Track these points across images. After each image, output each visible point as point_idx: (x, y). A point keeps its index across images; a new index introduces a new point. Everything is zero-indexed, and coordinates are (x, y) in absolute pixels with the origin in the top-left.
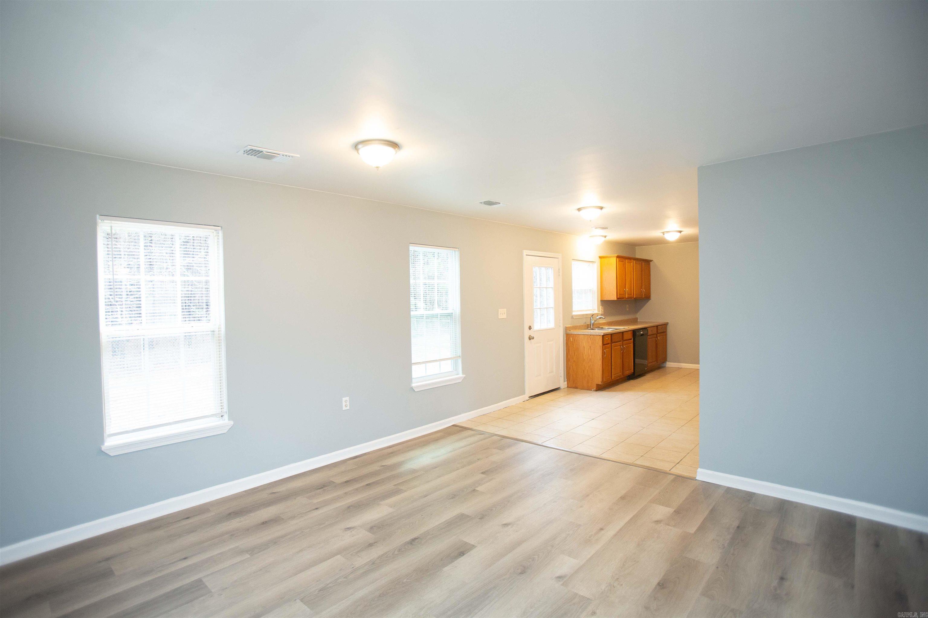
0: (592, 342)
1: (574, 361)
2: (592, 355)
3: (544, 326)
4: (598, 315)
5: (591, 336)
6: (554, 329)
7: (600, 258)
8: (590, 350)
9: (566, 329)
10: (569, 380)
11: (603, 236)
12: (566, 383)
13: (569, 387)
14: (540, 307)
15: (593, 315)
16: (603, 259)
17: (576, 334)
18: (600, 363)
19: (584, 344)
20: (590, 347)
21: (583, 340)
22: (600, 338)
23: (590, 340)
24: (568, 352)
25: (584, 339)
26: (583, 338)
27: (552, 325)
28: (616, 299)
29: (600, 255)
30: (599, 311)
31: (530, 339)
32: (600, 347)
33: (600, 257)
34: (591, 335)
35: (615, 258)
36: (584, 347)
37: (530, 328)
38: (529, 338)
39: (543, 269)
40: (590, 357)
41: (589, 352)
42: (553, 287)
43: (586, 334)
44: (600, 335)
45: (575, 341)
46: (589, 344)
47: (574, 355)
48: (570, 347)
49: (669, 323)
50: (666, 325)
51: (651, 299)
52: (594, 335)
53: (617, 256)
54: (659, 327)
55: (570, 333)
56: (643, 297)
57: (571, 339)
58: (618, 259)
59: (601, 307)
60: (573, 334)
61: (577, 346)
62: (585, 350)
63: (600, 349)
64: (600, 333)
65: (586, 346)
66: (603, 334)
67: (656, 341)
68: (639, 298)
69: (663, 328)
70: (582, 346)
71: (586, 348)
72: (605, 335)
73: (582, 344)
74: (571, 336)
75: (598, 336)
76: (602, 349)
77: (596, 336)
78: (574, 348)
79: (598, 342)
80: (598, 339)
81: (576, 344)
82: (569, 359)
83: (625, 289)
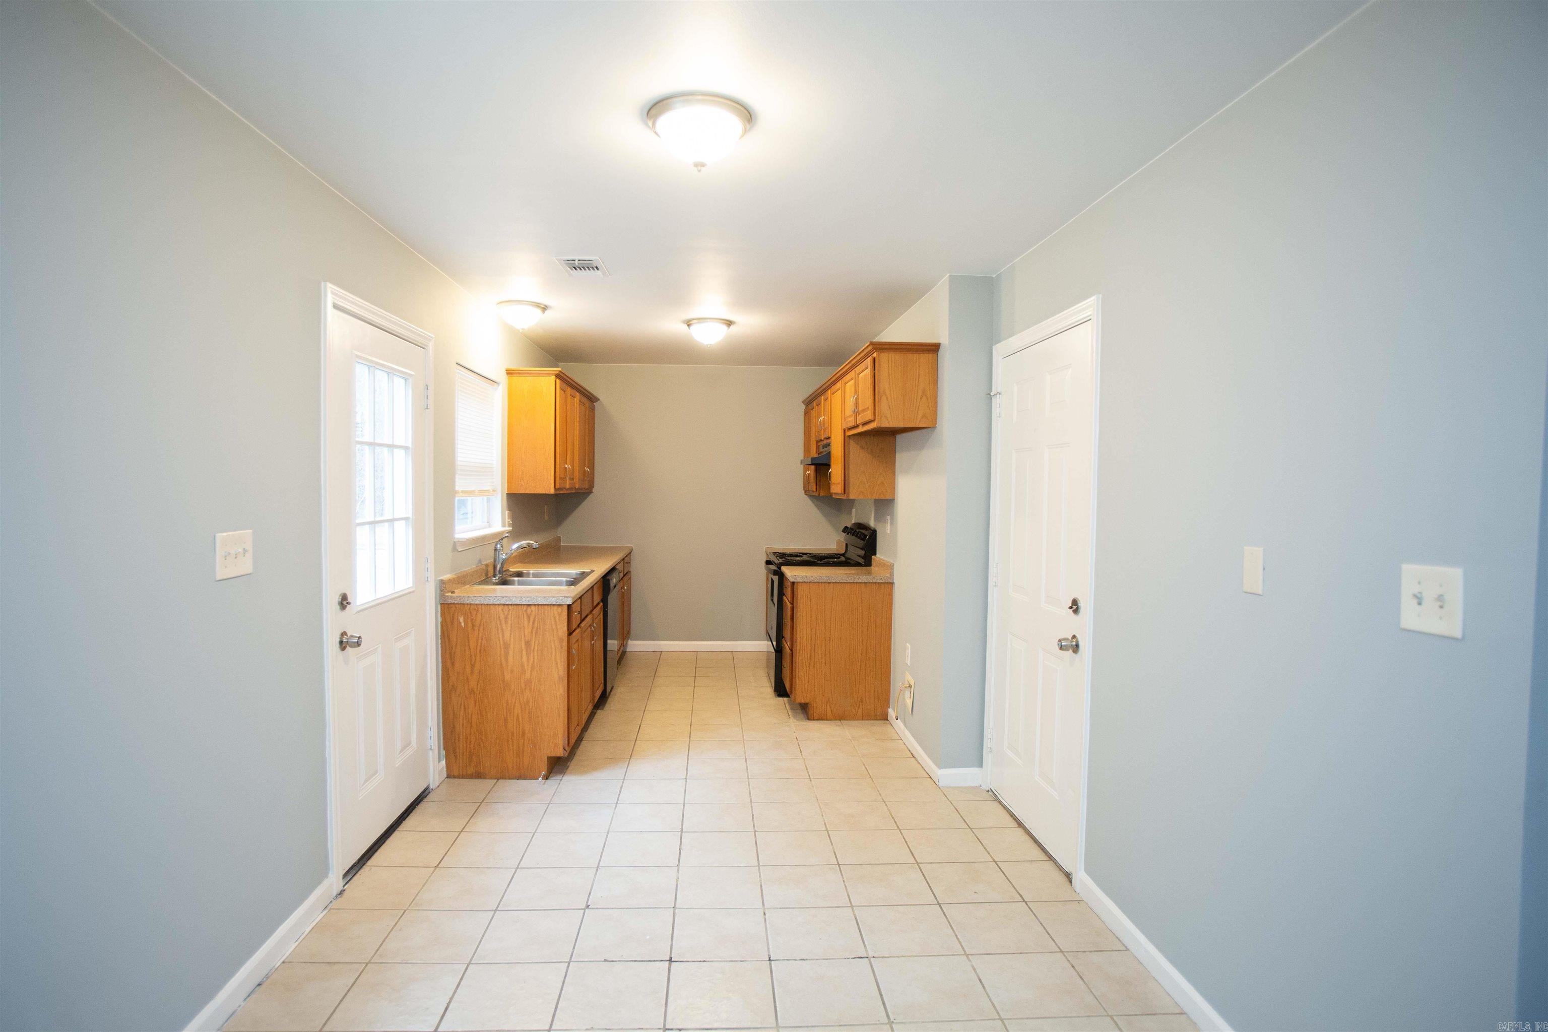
0: (533, 627)
1: (472, 691)
2: (533, 667)
3: (385, 590)
5: (529, 610)
6: (413, 592)
7: (508, 374)
8: (528, 655)
9: (443, 587)
10: (455, 752)
11: (537, 305)
12: (444, 762)
13: (455, 777)
14: (372, 519)
15: (500, 539)
16: (515, 379)
17: (478, 603)
18: (560, 691)
19: (507, 634)
20: (528, 643)
21: (503, 621)
22: (560, 614)
23: (526, 623)
24: (449, 664)
25: (506, 619)
26: (502, 617)
27: (404, 581)
28: (552, 491)
29: (511, 367)
30: (504, 526)
31: (343, 645)
32: (561, 640)
33: (510, 373)
34: (529, 605)
35: (553, 377)
36: (506, 646)
37: (344, 602)
38: (341, 642)
39: (381, 376)
40: (528, 675)
41: (525, 659)
42: (410, 445)
43: (514, 603)
44: (559, 605)
45: (473, 626)
46: (524, 636)
47: (472, 672)
48: (456, 645)
49: (633, 548)
50: (630, 553)
51: (593, 492)
52: (540, 605)
53: (557, 372)
54: (626, 560)
55: (452, 601)
56: (587, 487)
57: (461, 619)
58: (558, 381)
59: (507, 512)
60: (468, 602)
61: (481, 644)
62: (511, 653)
63: (562, 648)
64: (561, 598)
65: (512, 639)
66: (569, 602)
67: (623, 595)
68: (582, 489)
69: (629, 563)
70: (498, 642)
71: (512, 646)
72: (573, 603)
73: (500, 634)
74: (464, 617)
75: (555, 608)
76: (566, 648)
77: (546, 607)
78: (470, 649)
79: (554, 627)
80: (555, 618)
81: (478, 637)
82: (453, 686)
83: (566, 466)
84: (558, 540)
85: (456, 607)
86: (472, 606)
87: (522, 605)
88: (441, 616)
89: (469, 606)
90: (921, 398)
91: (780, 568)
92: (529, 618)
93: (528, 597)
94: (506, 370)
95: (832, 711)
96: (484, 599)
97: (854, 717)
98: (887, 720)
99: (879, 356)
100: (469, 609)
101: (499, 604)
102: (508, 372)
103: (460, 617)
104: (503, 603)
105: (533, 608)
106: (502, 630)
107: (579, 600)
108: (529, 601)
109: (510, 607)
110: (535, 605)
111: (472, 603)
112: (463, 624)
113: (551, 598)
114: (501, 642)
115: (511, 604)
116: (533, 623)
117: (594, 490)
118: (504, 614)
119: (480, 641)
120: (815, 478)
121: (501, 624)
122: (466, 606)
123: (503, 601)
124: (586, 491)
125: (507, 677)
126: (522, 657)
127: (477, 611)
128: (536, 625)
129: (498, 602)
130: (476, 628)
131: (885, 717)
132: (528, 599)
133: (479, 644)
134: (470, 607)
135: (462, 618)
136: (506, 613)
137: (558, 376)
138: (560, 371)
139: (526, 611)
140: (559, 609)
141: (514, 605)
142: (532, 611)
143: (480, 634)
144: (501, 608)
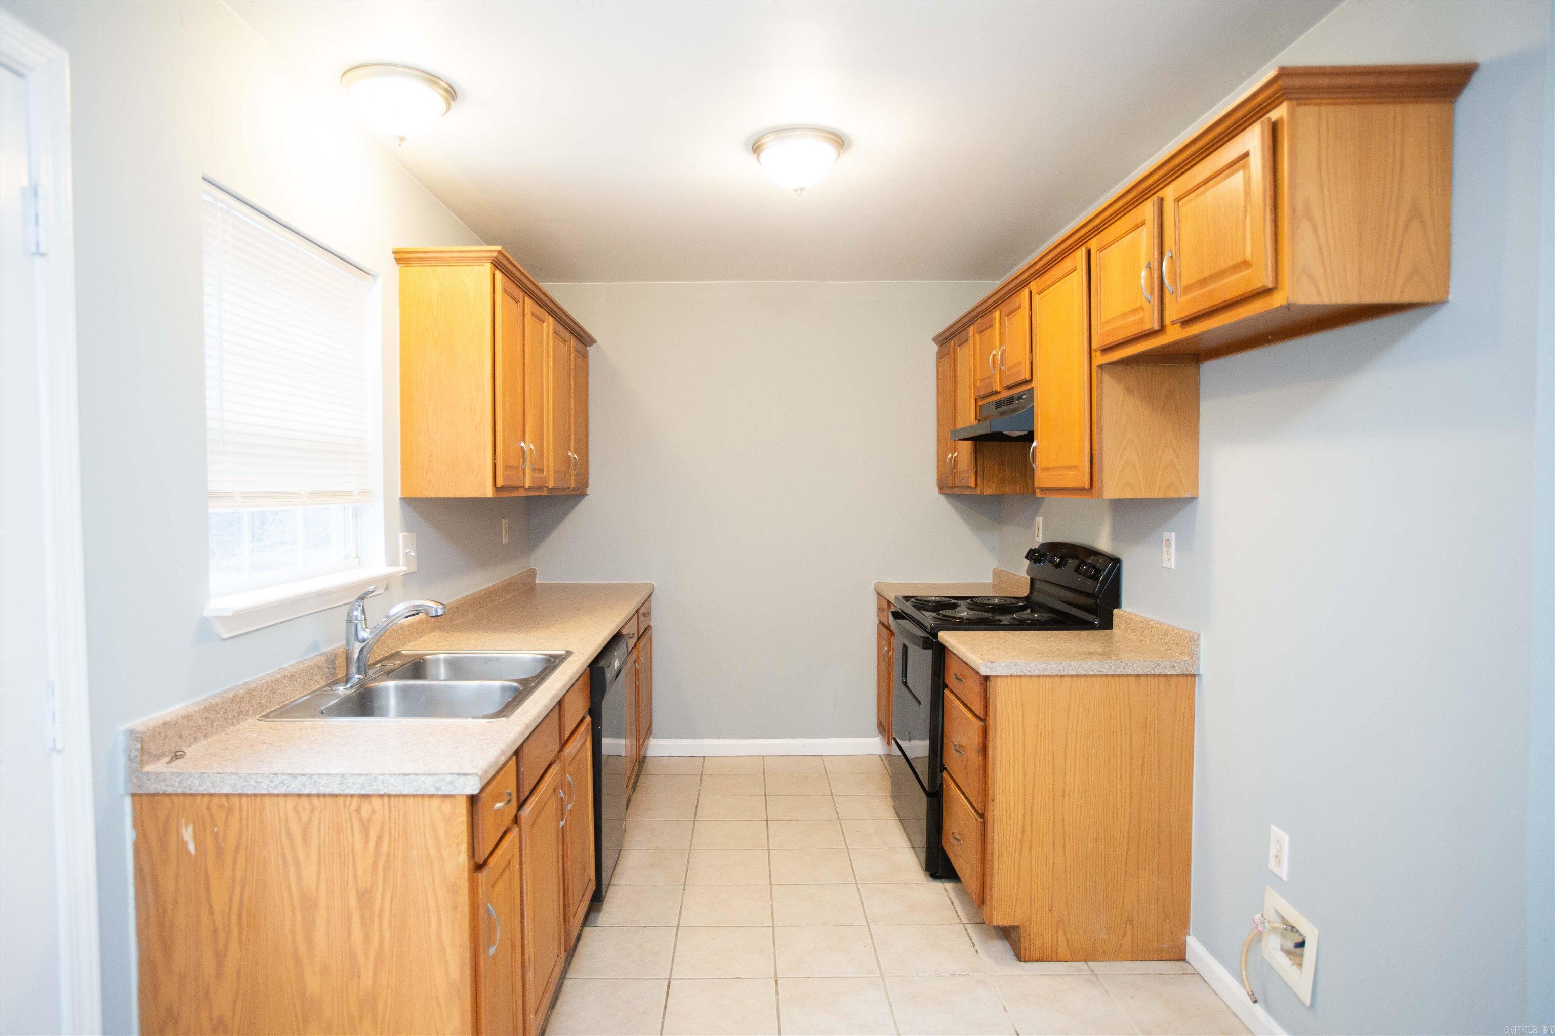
0: (377, 853)
4: (387, 583)
5: (366, 808)
7: (398, 259)
15: (362, 598)
16: (414, 271)
17: (227, 790)
19: (309, 872)
20: (365, 897)
22: (447, 820)
23: (358, 843)
25: (305, 832)
26: (296, 828)
28: (492, 493)
29: (406, 246)
30: (393, 562)
32: (452, 889)
33: (403, 258)
34: (365, 797)
35: (488, 266)
36: (309, 904)
41: (357, 937)
43: (323, 790)
44: (445, 796)
45: (219, 851)
46: (355, 877)
47: (219, 975)
48: (175, 902)
49: (656, 586)
50: (650, 596)
51: (587, 495)
52: (395, 796)
53: (495, 254)
54: (642, 613)
55: (161, 788)
56: (573, 485)
57: (188, 834)
58: (498, 275)
59: (401, 535)
60: (202, 790)
61: (242, 898)
62: (321, 922)
63: (455, 908)
64: (449, 778)
65: (323, 887)
66: (472, 787)
67: (637, 672)
68: (564, 489)
69: (647, 614)
70: (285, 894)
71: (322, 905)
72: (483, 789)
73: (292, 870)
74: (194, 828)
75: (436, 802)
76: (467, 909)
77: (410, 801)
78: (211, 911)
79: (433, 852)
80: (435, 831)
81: (234, 881)
82: (169, 1010)
83: (523, 444)
84: (532, 573)
85: (172, 803)
86: (215, 800)
87: (346, 796)
88: (135, 826)
89: (206, 799)
90: (1406, 227)
91: (936, 636)
92: (365, 828)
93: (361, 775)
94: (394, 253)
95: (1068, 942)
96: (245, 780)
97: (1115, 955)
98: (1183, 959)
99: (1292, 114)
100: (208, 808)
101: (285, 795)
102: (399, 256)
103: (183, 830)
104: (296, 791)
105: (376, 802)
106: (297, 862)
107: (514, 758)
108: (363, 786)
109: (315, 801)
110: (381, 796)
111: (212, 791)
112: (192, 847)
113: (423, 778)
114: (295, 892)
115: (318, 795)
116: (379, 839)
117: (590, 491)
118: (300, 819)
119: (238, 890)
120: (973, 464)
121: (292, 845)
122: (199, 799)
123: (294, 787)
124: (572, 493)
125: (313, 984)
126: (349, 933)
127: (230, 810)
128: (385, 848)
129: (282, 790)
130: (229, 858)
131: (1179, 955)
132: (361, 780)
133: (236, 898)
134: (210, 802)
135: (190, 828)
136: (305, 817)
137: (497, 264)
138: (500, 252)
139: (358, 810)
140: (447, 806)
141: (324, 795)
142: (374, 812)
143: (239, 873)
144: (290, 803)
